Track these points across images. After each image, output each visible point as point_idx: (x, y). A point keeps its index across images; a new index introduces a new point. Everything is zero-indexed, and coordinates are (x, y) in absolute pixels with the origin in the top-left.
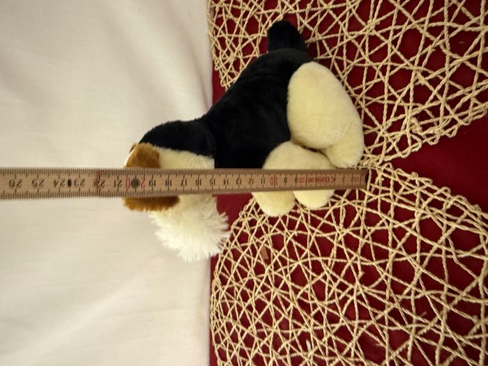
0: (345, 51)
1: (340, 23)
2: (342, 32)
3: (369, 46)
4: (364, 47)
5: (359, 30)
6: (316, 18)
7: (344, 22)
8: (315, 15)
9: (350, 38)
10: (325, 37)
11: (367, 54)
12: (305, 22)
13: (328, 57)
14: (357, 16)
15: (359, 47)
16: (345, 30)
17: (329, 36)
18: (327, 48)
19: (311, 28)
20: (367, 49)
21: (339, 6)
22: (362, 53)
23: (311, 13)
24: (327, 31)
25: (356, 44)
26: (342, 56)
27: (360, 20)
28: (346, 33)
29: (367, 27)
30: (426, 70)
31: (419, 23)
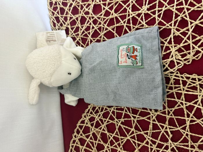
0: (131, 22)
1: (127, 8)
2: (129, 12)
3: (145, 18)
4: (142, 19)
5: (138, 11)
6: (112, 6)
7: (129, 7)
8: (112, 4)
9: (133, 15)
10: (119, 15)
11: (144, 22)
12: (107, 8)
13: (122, 25)
14: (136, 4)
15: (139, 19)
17: (121, 15)
18: (121, 20)
20: (144, 20)
22: (142, 22)
23: (109, 4)
24: (119, 12)
25: (137, 18)
26: (130, 24)
27: (138, 6)
28: (131, 12)
29: (142, 10)
30: (178, 28)
31: (170, 7)
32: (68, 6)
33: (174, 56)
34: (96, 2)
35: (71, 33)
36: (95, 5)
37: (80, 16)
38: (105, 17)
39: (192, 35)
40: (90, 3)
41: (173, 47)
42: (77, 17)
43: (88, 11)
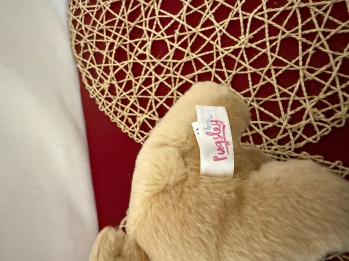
0: (223, 64)
1: (212, 42)
2: (217, 48)
3: (247, 56)
4: (242, 58)
5: (234, 45)
6: (186, 41)
7: (216, 41)
8: (185, 38)
9: (226, 53)
10: (200, 55)
11: (248, 63)
12: (176, 45)
13: (208, 71)
14: (228, 34)
15: (237, 59)
16: (219, 47)
17: (203, 54)
18: (205, 64)
19: (183, 50)
20: (246, 59)
21: (207, 28)
22: (242, 63)
23: (180, 38)
24: (199, 50)
25: (233, 57)
26: (222, 67)
27: (232, 38)
28: (220, 49)
29: (240, 42)
30: (311, 67)
31: (292, 33)
32: (107, 47)
33: (311, 115)
34: (156, 36)
35: (120, 92)
36: (154, 43)
37: (130, 63)
38: (176, 61)
39: (340, 78)
40: (145, 39)
41: (307, 101)
42: (126, 64)
43: (144, 53)
